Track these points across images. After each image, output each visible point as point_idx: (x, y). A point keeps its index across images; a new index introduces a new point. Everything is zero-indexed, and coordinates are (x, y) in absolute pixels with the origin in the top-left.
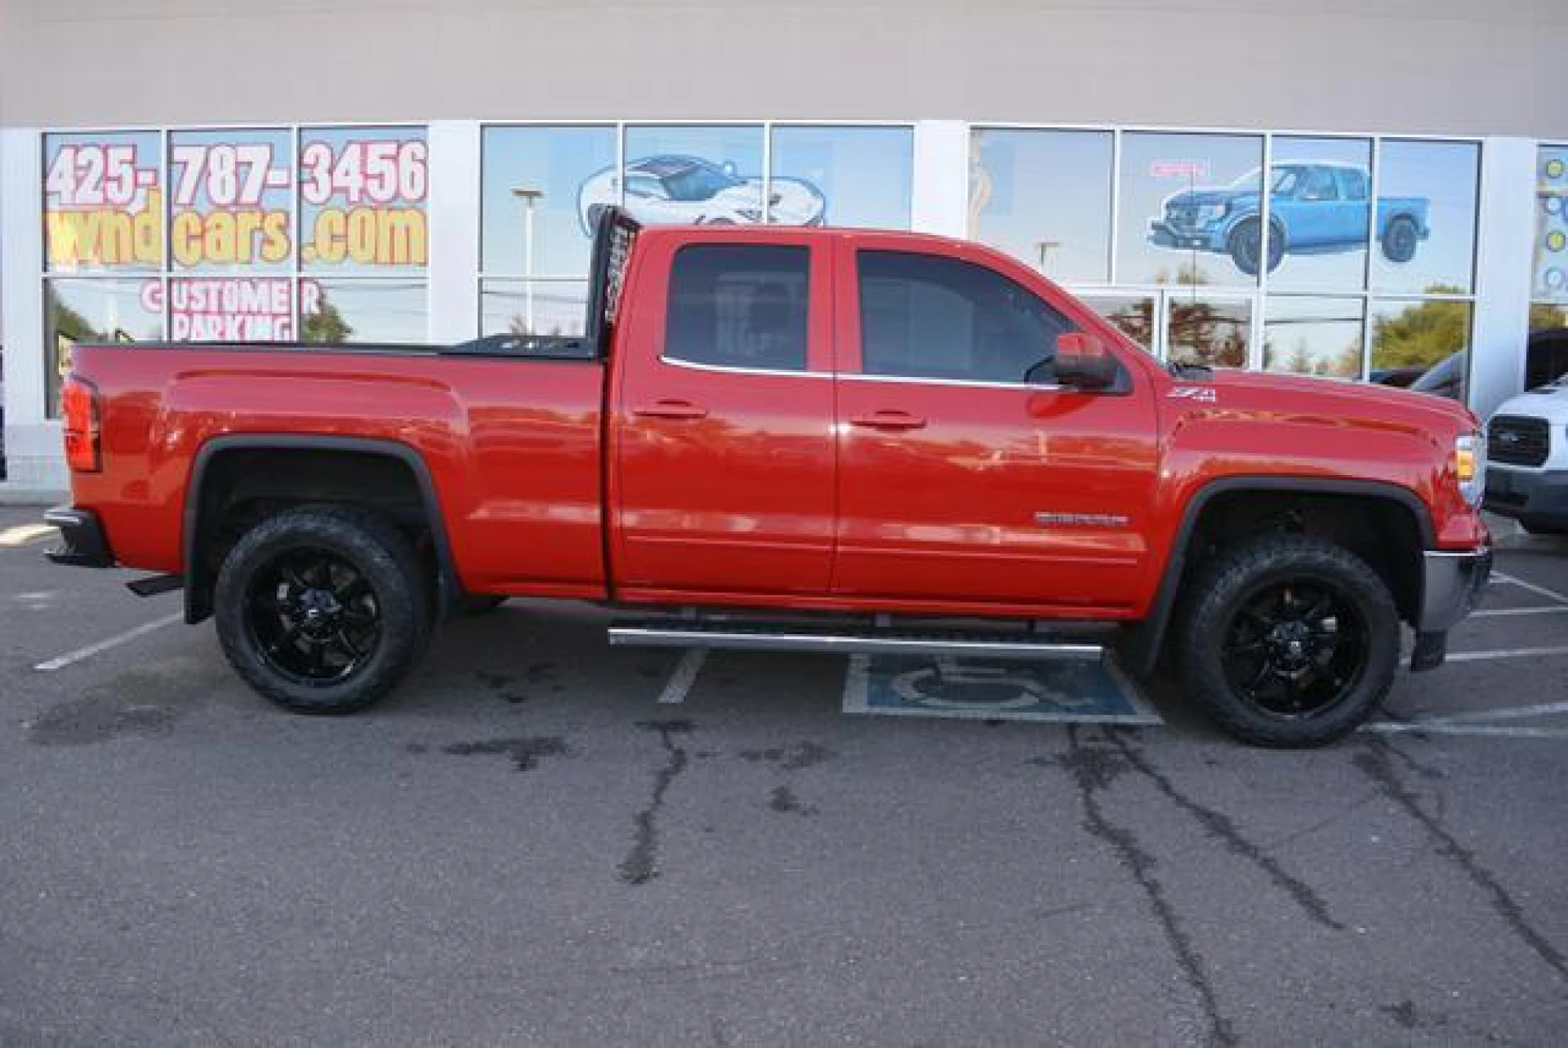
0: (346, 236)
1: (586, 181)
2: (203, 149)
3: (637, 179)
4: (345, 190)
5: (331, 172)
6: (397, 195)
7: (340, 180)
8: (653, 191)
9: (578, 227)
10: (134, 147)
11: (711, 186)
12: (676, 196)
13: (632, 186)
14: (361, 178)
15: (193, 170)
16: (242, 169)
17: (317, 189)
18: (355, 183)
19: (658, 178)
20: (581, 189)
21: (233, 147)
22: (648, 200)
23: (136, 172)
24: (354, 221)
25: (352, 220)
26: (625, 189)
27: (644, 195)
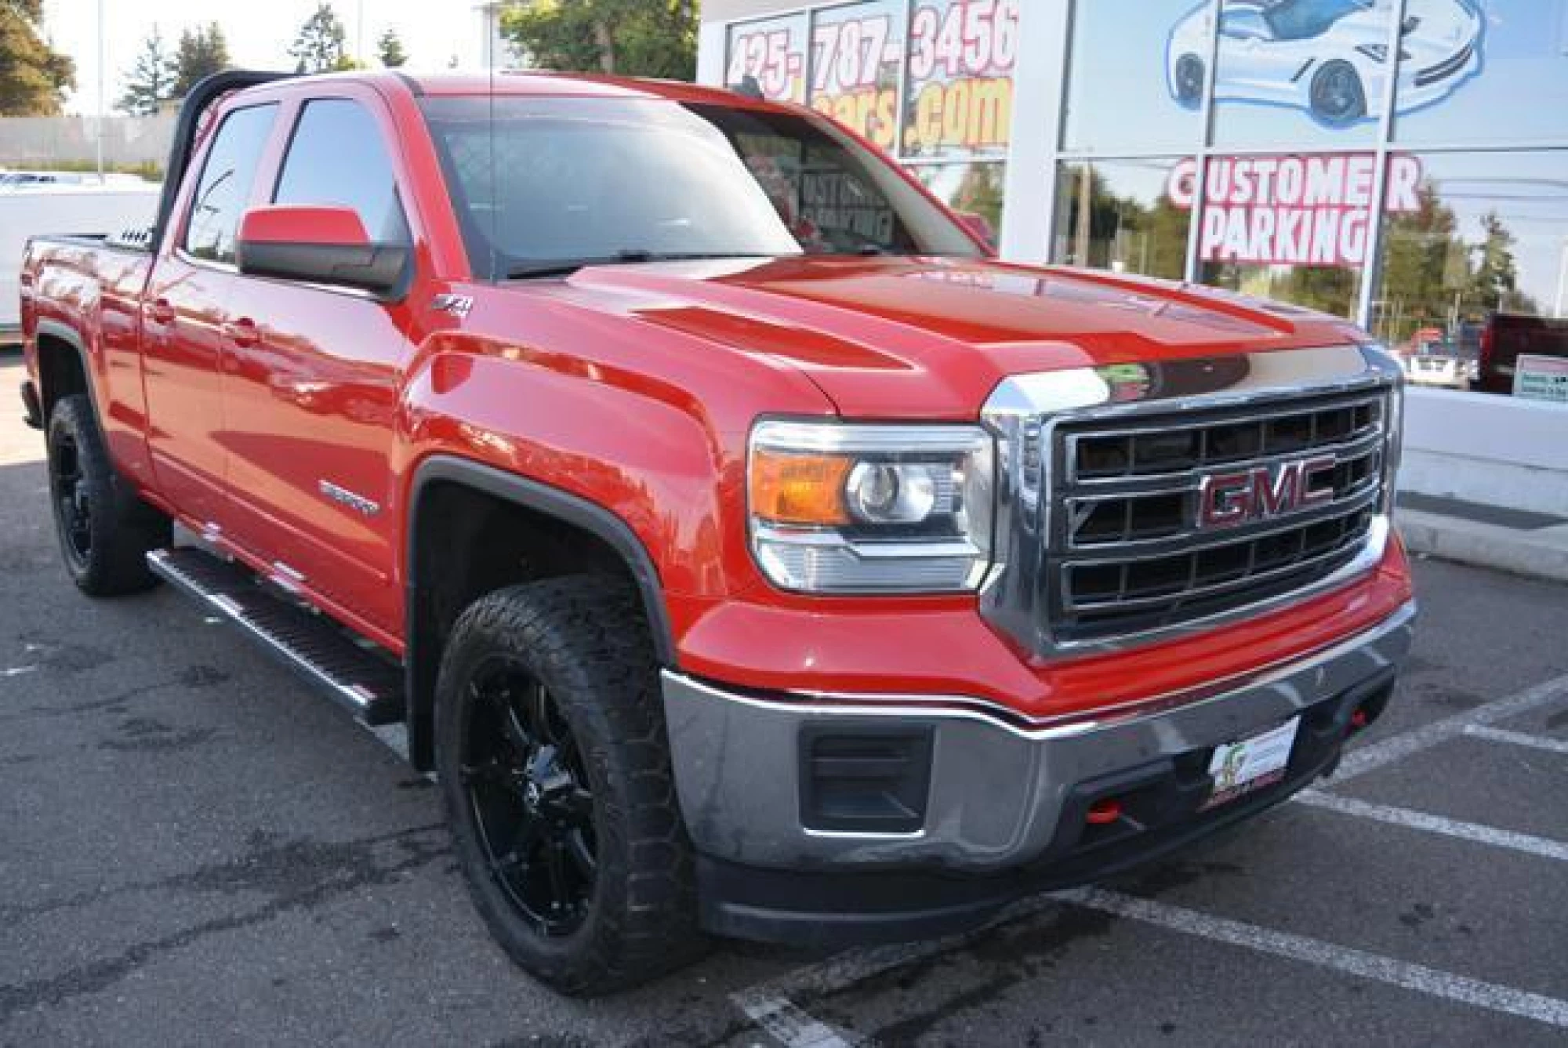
0: (942, 114)
1: (1176, 26)
2: (835, 29)
3: (1236, 14)
4: (944, 61)
5: (934, 41)
6: (990, 62)
7: (942, 50)
8: (1255, 30)
9: (1165, 87)
10: (788, 31)
11: (1326, 15)
12: (1283, 34)
13: (1229, 25)
14: (959, 45)
15: (829, 48)
16: (865, 45)
17: (922, 62)
18: (953, 50)
19: (1259, 9)
20: (1171, 34)
21: (858, 21)
22: (1249, 42)
23: (788, 57)
24: (951, 95)
25: (948, 95)
26: (1219, 30)
27: (1242, 36)
